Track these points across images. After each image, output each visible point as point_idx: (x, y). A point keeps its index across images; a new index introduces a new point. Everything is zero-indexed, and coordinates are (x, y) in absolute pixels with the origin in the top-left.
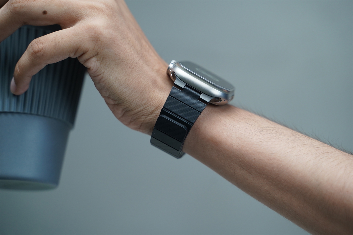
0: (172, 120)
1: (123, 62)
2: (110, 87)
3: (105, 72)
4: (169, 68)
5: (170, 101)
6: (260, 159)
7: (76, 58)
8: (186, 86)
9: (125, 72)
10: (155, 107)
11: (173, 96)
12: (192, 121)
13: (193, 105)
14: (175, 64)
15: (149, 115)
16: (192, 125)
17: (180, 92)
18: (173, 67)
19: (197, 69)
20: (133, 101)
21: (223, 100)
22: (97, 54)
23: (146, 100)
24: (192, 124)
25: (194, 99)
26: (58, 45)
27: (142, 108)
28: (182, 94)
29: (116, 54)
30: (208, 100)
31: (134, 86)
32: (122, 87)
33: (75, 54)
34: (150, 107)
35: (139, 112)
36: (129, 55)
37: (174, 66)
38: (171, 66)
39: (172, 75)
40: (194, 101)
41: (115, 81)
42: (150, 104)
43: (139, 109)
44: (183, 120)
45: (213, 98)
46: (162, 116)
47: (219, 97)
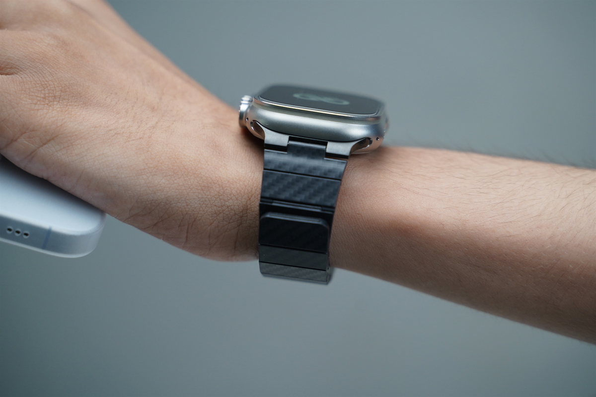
4: (242, 116)
5: (270, 180)
6: (510, 236)
8: (290, 139)
11: (272, 168)
12: (329, 204)
14: (250, 103)
18: (248, 111)
19: (297, 96)
21: (374, 140)
24: (332, 210)
25: (317, 159)
30: (344, 149)
37: (251, 108)
38: (244, 108)
39: (252, 127)
40: (319, 163)
44: (310, 208)
45: (354, 143)
46: (268, 216)
47: (365, 136)
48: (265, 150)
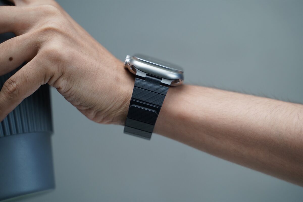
0: (143, 107)
1: (86, 72)
2: (80, 98)
3: (73, 86)
5: (136, 91)
7: (47, 84)
8: (147, 75)
9: (90, 81)
10: (123, 101)
11: (138, 86)
12: (159, 105)
13: (157, 91)
14: (130, 58)
15: (118, 109)
16: (161, 108)
17: (143, 81)
18: (129, 62)
20: (103, 102)
21: (180, 80)
22: (62, 74)
23: (114, 98)
25: (157, 85)
26: (27, 79)
27: (111, 106)
28: (145, 83)
29: (78, 69)
30: (168, 83)
31: (101, 90)
32: (91, 94)
33: (45, 81)
34: (118, 102)
35: (109, 109)
36: (90, 65)
37: (131, 60)
38: (128, 60)
39: (131, 68)
40: (157, 87)
41: (84, 91)
42: (118, 100)
43: (110, 107)
44: (152, 105)
45: (173, 81)
46: (133, 106)
47: (176, 79)
48: (136, 78)
